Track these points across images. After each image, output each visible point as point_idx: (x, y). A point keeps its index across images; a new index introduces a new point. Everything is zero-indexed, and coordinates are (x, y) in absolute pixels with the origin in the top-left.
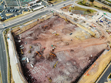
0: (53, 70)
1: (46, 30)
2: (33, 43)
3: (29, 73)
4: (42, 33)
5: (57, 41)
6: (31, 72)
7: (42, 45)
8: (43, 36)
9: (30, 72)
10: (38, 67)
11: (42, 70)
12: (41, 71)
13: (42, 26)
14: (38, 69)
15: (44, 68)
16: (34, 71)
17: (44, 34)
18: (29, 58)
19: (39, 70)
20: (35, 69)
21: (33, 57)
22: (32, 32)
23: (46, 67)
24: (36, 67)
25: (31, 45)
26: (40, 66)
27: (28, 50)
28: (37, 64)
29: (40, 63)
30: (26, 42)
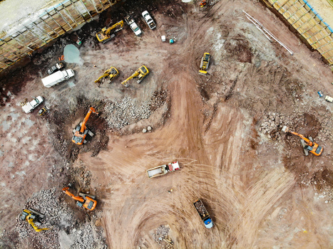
0: (19, 205)
1: (280, 146)
2: (175, 78)
3: (4, 99)
4: (256, 122)
5: (180, 231)
6: (8, 105)
7: (150, 139)
8: (230, 133)
9: (8, 99)
10: (29, 134)
11: (18, 153)
12: (14, 150)
13: (323, 108)
14: (24, 136)
15: (27, 163)
16: (13, 119)
17: (240, 135)
18: (76, 81)
19: (19, 140)
20: (23, 120)
21: (80, 100)
22: (269, 54)
23: (32, 174)
24: (30, 123)
25: (160, 72)
26: (35, 142)
27: (126, 63)
28: (47, 124)
29: (50, 139)
30: (183, 34)
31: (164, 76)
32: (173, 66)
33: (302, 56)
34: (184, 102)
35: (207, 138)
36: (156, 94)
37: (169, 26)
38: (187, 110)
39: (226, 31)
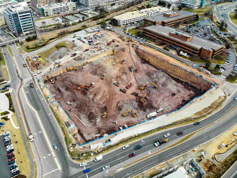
2: (114, 113)
8: (101, 98)
11: (164, 101)
15: (160, 99)
17: (98, 97)
19: (164, 104)
21: (145, 111)
22: (82, 116)
25: (119, 115)
26: (158, 103)
28: (155, 106)
29: (154, 103)
30: (110, 125)
31: (118, 114)
34: (113, 107)
35: (108, 97)
36: (121, 110)
37: (114, 127)
38: (112, 104)
39: (95, 124)
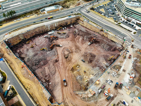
1: (88, 39)
4: (83, 37)
7: (65, 39)
8: (79, 39)
9: (41, 36)
10: (44, 40)
12: (40, 42)
18: (53, 34)
23: (43, 45)
28: (47, 39)
32: (69, 33)
33: (91, 31)
37: (69, 29)
38: (72, 37)
39: (78, 29)
